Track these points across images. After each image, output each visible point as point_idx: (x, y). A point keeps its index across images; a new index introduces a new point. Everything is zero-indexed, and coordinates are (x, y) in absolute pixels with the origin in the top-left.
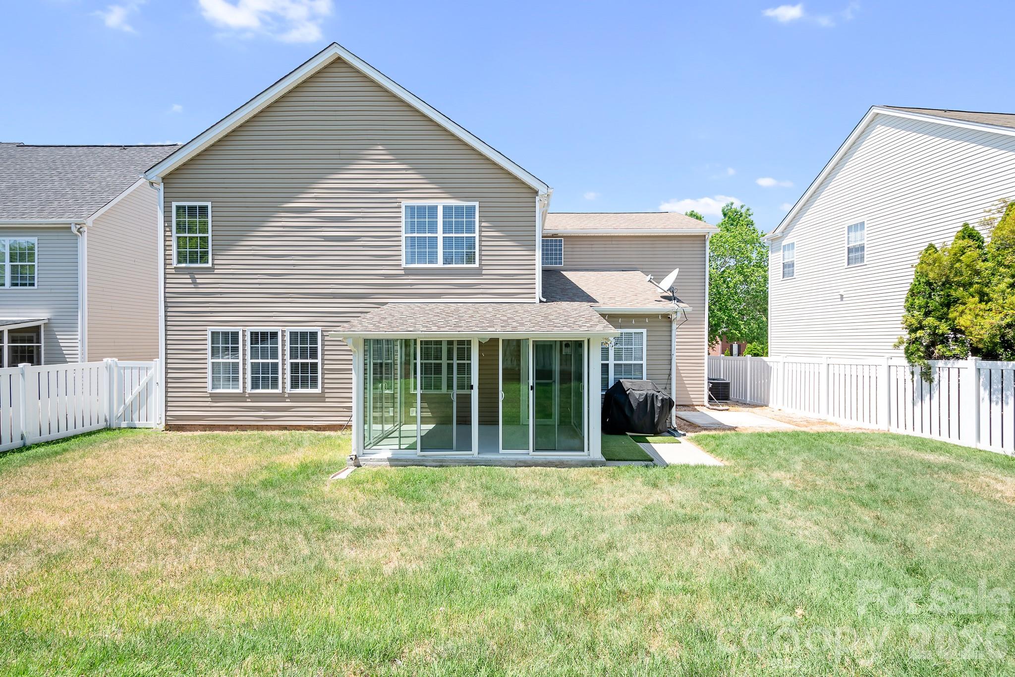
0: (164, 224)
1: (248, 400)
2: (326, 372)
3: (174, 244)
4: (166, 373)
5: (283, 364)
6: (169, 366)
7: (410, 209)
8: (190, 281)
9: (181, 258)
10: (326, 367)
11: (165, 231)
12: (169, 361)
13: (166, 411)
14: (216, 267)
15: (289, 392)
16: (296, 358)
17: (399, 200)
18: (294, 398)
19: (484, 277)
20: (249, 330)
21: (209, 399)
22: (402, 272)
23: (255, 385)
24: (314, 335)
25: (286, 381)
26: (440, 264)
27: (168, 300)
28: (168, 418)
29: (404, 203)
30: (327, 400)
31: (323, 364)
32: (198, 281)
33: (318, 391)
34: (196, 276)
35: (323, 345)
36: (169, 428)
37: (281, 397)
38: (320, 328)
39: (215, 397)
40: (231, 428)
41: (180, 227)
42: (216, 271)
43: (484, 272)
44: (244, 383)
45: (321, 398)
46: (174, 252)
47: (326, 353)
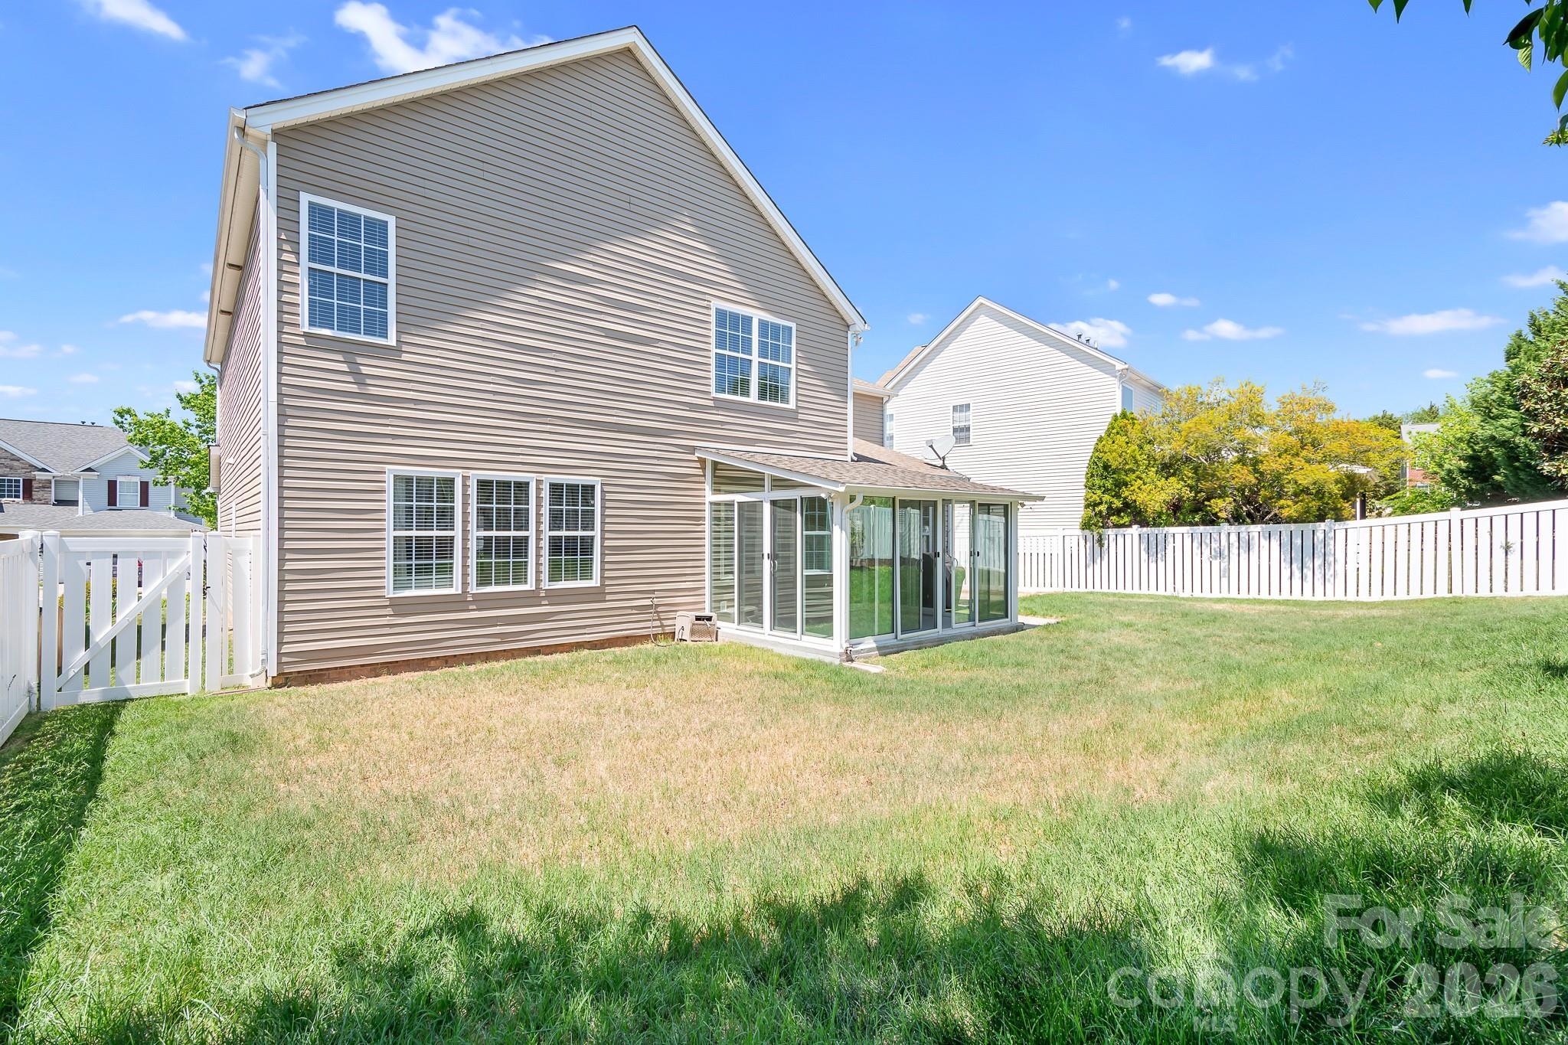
0: (278, 234)
1: (471, 607)
2: (607, 552)
3: (303, 281)
4: (282, 560)
5: (538, 539)
6: (288, 545)
7: (721, 315)
8: (344, 367)
9: (320, 314)
10: (607, 543)
11: (280, 250)
12: (288, 534)
13: (280, 644)
14: (405, 348)
15: (547, 587)
16: (560, 528)
17: (707, 297)
18: (555, 597)
19: (800, 423)
20: (476, 475)
21: (389, 611)
22: (711, 403)
23: (483, 580)
24: (589, 490)
25: (542, 568)
26: (753, 398)
27: (287, 401)
28: (284, 659)
29: (716, 304)
30: (608, 597)
31: (603, 539)
32: (365, 370)
33: (595, 582)
34: (359, 360)
35: (603, 507)
36: (283, 680)
37: (531, 598)
38: (599, 479)
39: (400, 607)
40: (433, 663)
41: (320, 251)
42: (404, 357)
43: (800, 416)
44: (465, 575)
45: (597, 594)
46: (303, 298)
47: (607, 520)
